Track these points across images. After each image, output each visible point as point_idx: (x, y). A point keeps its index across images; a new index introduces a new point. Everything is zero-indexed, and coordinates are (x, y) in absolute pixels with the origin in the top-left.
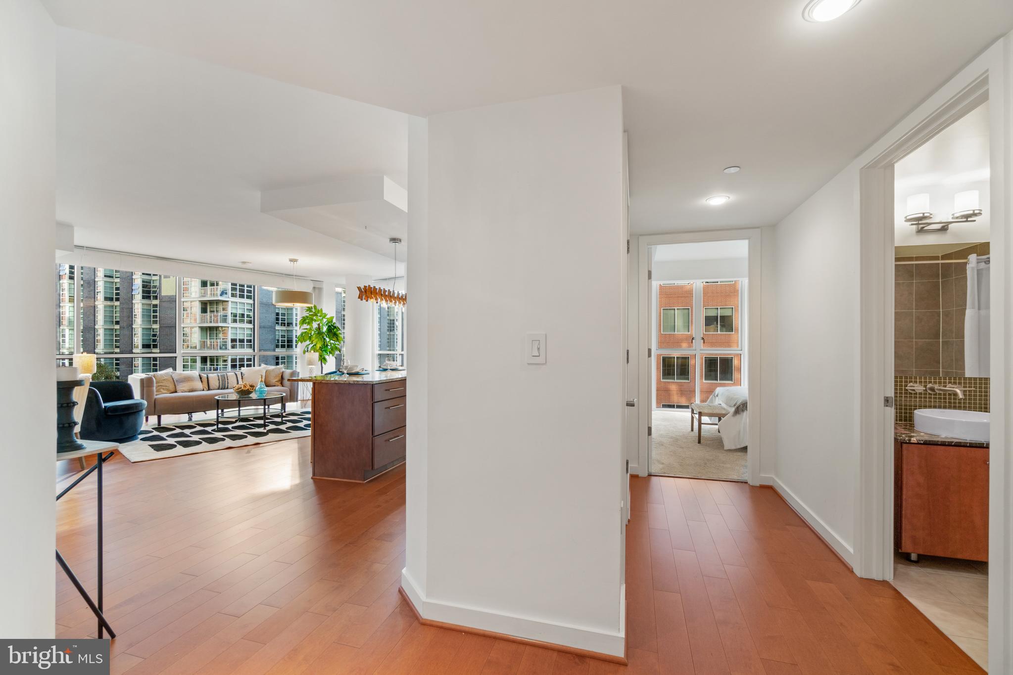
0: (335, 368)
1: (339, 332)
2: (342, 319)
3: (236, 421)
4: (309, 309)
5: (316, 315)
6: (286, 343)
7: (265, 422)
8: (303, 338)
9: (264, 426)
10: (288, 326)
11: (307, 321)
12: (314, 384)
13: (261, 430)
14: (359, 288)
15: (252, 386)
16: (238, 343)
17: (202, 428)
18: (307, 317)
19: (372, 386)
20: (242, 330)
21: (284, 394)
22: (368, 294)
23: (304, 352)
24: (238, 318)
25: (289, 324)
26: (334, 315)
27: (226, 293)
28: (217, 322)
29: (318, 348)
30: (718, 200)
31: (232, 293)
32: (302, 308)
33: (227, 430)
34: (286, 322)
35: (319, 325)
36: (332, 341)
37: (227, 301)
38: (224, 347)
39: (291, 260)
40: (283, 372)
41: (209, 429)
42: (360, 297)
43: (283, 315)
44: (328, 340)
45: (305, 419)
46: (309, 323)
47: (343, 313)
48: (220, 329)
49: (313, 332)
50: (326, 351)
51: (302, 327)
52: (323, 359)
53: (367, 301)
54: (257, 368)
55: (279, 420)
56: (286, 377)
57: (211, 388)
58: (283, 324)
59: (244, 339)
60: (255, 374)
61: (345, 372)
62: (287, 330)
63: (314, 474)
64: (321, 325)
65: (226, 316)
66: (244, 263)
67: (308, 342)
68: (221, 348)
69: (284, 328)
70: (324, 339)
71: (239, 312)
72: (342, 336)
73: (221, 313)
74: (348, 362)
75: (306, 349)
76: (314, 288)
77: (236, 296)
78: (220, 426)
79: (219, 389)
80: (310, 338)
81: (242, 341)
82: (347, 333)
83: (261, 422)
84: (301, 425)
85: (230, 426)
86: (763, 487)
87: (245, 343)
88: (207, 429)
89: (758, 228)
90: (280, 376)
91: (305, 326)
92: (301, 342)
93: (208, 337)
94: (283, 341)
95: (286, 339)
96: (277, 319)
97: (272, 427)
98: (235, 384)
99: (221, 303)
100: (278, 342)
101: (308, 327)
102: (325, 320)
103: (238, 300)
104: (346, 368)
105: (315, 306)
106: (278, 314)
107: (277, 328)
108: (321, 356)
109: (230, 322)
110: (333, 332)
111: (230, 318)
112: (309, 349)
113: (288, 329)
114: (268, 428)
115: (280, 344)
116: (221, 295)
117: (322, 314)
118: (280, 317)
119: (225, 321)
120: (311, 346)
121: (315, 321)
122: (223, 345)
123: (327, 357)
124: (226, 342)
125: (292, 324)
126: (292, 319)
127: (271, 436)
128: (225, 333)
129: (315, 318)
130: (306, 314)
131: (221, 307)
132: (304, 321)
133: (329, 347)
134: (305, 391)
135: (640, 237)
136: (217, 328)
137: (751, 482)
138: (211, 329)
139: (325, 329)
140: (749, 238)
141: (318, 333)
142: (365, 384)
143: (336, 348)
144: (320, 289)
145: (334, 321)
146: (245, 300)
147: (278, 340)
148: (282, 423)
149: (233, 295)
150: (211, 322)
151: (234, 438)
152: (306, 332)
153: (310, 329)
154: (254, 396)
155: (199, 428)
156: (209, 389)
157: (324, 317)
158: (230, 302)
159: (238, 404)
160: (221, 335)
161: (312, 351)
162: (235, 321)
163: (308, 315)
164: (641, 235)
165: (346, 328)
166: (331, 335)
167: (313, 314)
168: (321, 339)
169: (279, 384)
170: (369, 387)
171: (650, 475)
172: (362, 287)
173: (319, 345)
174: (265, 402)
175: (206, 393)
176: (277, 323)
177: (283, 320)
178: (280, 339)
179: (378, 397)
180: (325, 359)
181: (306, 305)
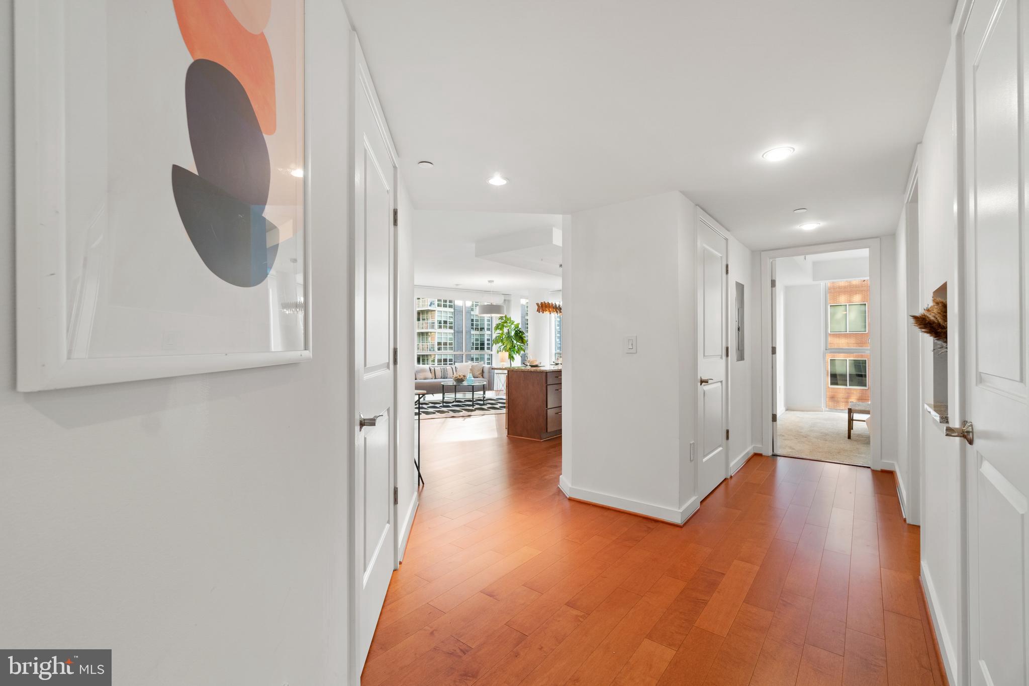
0: (520, 364)
1: (524, 335)
2: (526, 324)
3: (453, 402)
4: (501, 318)
5: (506, 322)
6: (479, 346)
7: (473, 403)
8: (497, 341)
9: (473, 405)
10: (481, 330)
11: (500, 327)
12: (508, 371)
13: (471, 408)
14: (537, 304)
15: (464, 376)
16: (442, 346)
17: (433, 405)
18: (500, 324)
19: (546, 373)
20: (446, 335)
21: (485, 383)
22: (544, 308)
23: (498, 352)
24: (442, 325)
25: (482, 329)
26: (520, 322)
27: (434, 304)
28: (427, 328)
29: (508, 349)
30: (810, 226)
31: (438, 304)
32: (496, 317)
33: (448, 407)
34: (479, 327)
35: (508, 330)
36: (518, 343)
37: (434, 311)
38: (432, 349)
39: (490, 282)
40: (483, 367)
41: (438, 405)
42: (538, 311)
43: (477, 321)
44: (515, 342)
45: (500, 403)
46: (501, 329)
47: (526, 318)
48: (429, 334)
49: (504, 336)
50: (513, 351)
51: (496, 332)
52: (511, 358)
53: (543, 313)
54: (464, 363)
55: (482, 402)
56: (486, 371)
57: (437, 377)
58: (477, 329)
59: (447, 343)
60: (464, 368)
61: (529, 364)
62: (480, 335)
63: (508, 434)
64: (510, 330)
65: (434, 323)
66: (457, 285)
67: (500, 344)
68: (430, 350)
69: (478, 333)
70: (513, 341)
71: (443, 319)
72: (526, 339)
73: (430, 321)
74: (531, 357)
75: (499, 350)
76: (505, 300)
77: (441, 306)
78: (444, 404)
79: (441, 378)
80: (502, 341)
81: (445, 344)
82: (530, 336)
83: (471, 403)
84: (497, 406)
85: (450, 405)
86: (883, 471)
87: (448, 346)
88: (436, 405)
89: (877, 237)
90: (481, 370)
91: (498, 331)
92: (496, 344)
93: (421, 342)
94: (477, 344)
95: (479, 342)
96: (472, 325)
97: (477, 406)
98: (452, 375)
99: (430, 313)
100: (473, 345)
101: (501, 332)
102: (513, 326)
103: (442, 309)
104: (529, 362)
105: (506, 317)
106: (472, 320)
107: (472, 333)
108: (510, 355)
109: (437, 328)
110: (520, 335)
111: (436, 325)
112: (501, 350)
113: (481, 333)
114: (475, 407)
115: (475, 346)
116: (430, 306)
117: (511, 321)
118: (475, 323)
119: (433, 327)
120: (502, 347)
121: (506, 327)
122: (432, 348)
123: (514, 356)
124: (433, 345)
125: (483, 328)
126: (484, 324)
127: (477, 412)
128: (433, 339)
129: (505, 324)
130: (499, 322)
131: (430, 315)
132: (497, 327)
133: (516, 348)
134: (500, 382)
135: (762, 253)
136: (427, 333)
137: (872, 468)
138: (422, 334)
139: (513, 333)
140: (869, 247)
141: (508, 337)
142: (542, 372)
143: (522, 348)
144: (509, 301)
145: (520, 327)
146: (448, 309)
147: (473, 343)
148: (484, 404)
149: (439, 305)
150: (423, 328)
151: (454, 411)
152: (499, 336)
153: (502, 334)
154: (465, 383)
155: (431, 405)
156: (435, 378)
157: (512, 324)
158: (436, 311)
159: (455, 389)
160: (429, 339)
161: (504, 351)
162: (440, 327)
163: (500, 322)
164: (763, 251)
165: (529, 331)
166: (518, 338)
167: (506, 321)
168: (510, 342)
169: (480, 376)
170: (544, 374)
171: (775, 456)
172: (540, 303)
173: (508, 346)
174: (473, 389)
175: (434, 380)
176: (472, 328)
177: (477, 325)
178: (475, 342)
179: (550, 381)
180: (513, 357)
181: (499, 315)
